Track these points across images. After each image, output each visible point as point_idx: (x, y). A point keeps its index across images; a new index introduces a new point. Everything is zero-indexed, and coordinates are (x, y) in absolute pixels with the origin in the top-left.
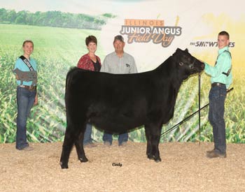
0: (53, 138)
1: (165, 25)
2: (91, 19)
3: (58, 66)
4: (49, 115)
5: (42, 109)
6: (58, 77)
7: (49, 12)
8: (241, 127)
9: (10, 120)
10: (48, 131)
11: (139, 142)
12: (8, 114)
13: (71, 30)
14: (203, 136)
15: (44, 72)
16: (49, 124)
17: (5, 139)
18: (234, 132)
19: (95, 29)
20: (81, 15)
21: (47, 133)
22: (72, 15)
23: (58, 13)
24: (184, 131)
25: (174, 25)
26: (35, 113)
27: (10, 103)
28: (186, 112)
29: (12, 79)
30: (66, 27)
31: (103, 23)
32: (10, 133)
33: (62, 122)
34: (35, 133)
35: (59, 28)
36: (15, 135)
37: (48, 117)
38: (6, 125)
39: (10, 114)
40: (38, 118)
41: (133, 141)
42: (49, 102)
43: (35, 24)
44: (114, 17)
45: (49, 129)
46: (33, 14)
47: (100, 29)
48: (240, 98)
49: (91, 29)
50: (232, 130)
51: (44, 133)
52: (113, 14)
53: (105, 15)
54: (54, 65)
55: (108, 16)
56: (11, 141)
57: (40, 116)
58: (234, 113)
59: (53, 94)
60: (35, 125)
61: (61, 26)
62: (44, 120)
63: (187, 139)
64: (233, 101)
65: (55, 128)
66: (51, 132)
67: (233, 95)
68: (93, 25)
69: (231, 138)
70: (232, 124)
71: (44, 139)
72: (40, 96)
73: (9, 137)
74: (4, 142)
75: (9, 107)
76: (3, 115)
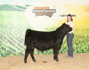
0: (7, 55)
2: (21, 7)
3: (8, 26)
4: (5, 46)
5: (2, 44)
6: (8, 30)
7: (4, 5)
8: (79, 47)
10: (5, 52)
11: (41, 54)
13: (13, 12)
14: (65, 51)
15: (3, 29)
16: (5, 49)
18: (77, 49)
19: (23, 11)
20: (17, 5)
21: (5, 53)
23: (8, 5)
25: (53, 9)
30: (11, 10)
31: (25, 8)
33: (11, 48)
35: (9, 11)
37: (5, 47)
40: (1, 47)
41: (39, 54)
42: (5, 40)
44: (30, 6)
45: (6, 51)
47: (25, 11)
48: (78, 36)
49: (21, 11)
51: (4, 53)
52: (30, 5)
53: (26, 5)
54: (7, 26)
55: (28, 6)
57: (2, 46)
58: (76, 42)
59: (7, 37)
61: (9, 10)
62: (3, 48)
64: (76, 37)
65: (8, 51)
66: (6, 53)
67: (76, 35)
68: (22, 9)
69: (75, 51)
70: (76, 46)
71: (4, 55)
72: (2, 38)
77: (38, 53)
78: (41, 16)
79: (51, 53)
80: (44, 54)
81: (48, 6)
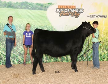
1: (76, 8)
2: (42, 6)
4: (23, 51)
5: (20, 48)
7: (22, 2)
11: (65, 62)
12: (3, 51)
13: (33, 10)
15: (20, 30)
16: (23, 55)
17: (2, 63)
19: (44, 10)
20: (37, 3)
22: (33, 3)
23: (27, 3)
24: (85, 56)
25: (80, 8)
26: (16, 50)
27: (4, 46)
28: (86, 48)
30: (30, 9)
31: (48, 7)
34: (17, 60)
35: (28, 10)
40: (18, 52)
41: (62, 62)
43: (16, 8)
44: (53, 4)
45: (23, 58)
46: (14, 3)
47: (47, 10)
49: (42, 10)
50: (106, 55)
51: (21, 59)
53: (49, 3)
55: (50, 4)
57: (19, 51)
58: (107, 47)
60: (16, 56)
61: (28, 8)
62: (20, 53)
63: (87, 60)
64: (107, 42)
67: (107, 39)
68: (43, 8)
70: (106, 52)
71: (21, 62)
72: (19, 42)
73: (4, 62)
74: (1, 65)
75: (3, 48)
76: (1, 52)
77: (61, 60)
78: (65, 16)
80: (69, 61)
81: (74, 5)
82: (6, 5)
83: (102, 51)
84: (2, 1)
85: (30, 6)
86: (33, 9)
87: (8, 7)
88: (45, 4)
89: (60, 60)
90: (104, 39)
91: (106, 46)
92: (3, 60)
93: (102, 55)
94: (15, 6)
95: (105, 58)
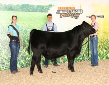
0: (28, 65)
1: (76, 9)
2: (43, 7)
5: (22, 52)
7: (23, 4)
8: (108, 52)
9: (6, 59)
12: (5, 56)
15: (22, 33)
17: (4, 68)
18: (106, 55)
19: (45, 12)
20: (38, 5)
21: (25, 63)
22: (34, 6)
23: (28, 5)
24: (86, 56)
25: (79, 9)
27: (6, 50)
28: (86, 48)
29: (7, 38)
30: (31, 11)
32: (7, 65)
34: (19, 64)
36: (9, 65)
37: (25, 55)
38: (4, 61)
39: (6, 55)
40: (20, 56)
42: (25, 48)
43: (17, 10)
44: (53, 6)
46: (15, 6)
47: (47, 12)
48: (107, 39)
49: (43, 12)
53: (49, 5)
54: (27, 30)
55: (51, 6)
56: (7, 69)
60: (19, 60)
61: (29, 11)
62: (23, 57)
63: (88, 59)
64: (105, 41)
65: (29, 60)
66: (27, 62)
67: (105, 38)
68: (44, 10)
69: (105, 57)
70: (105, 51)
71: (24, 66)
73: (6, 67)
74: (4, 70)
75: (5, 52)
76: (3, 56)
78: (66, 18)
79: (78, 60)
81: (73, 6)
82: (6, 8)
83: (101, 51)
84: (2, 4)
85: (30, 9)
86: (33, 11)
87: (8, 10)
88: (46, 6)
89: (62, 62)
90: (102, 39)
91: (104, 45)
92: (6, 65)
93: (101, 54)
94: (16, 9)
95: (104, 57)
